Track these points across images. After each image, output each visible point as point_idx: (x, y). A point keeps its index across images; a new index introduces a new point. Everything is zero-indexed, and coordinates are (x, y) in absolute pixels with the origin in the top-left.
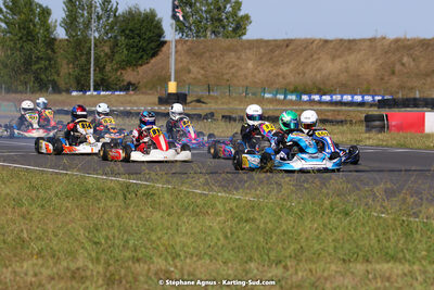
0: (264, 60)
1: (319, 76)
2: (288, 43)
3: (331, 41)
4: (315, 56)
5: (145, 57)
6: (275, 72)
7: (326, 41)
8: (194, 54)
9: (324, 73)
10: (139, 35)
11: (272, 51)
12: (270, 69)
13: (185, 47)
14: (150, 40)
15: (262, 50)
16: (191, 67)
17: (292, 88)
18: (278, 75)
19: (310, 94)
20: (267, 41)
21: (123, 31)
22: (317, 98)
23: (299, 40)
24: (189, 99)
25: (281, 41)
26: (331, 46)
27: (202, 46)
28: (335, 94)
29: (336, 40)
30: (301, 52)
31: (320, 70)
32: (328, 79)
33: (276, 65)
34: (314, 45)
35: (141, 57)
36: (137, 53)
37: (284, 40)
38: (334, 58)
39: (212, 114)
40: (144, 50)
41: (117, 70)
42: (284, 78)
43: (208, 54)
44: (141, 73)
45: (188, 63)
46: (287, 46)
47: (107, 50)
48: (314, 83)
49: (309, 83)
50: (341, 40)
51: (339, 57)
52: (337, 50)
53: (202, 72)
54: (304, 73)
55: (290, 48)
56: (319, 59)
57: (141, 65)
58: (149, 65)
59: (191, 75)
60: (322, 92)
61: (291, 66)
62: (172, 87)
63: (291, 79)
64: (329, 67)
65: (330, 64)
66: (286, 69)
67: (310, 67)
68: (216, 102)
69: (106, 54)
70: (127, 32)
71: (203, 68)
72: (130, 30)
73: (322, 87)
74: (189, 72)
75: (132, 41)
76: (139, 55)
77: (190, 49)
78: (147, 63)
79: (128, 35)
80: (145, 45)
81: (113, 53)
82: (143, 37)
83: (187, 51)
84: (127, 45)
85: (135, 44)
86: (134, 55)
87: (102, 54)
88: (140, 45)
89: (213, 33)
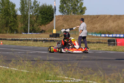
0: (89, 22)
1: (108, 28)
2: (98, 16)
3: (113, 16)
4: (107, 21)
5: (48, 21)
6: (93, 27)
7: (111, 16)
8: (65, 20)
9: (110, 27)
10: (46, 14)
11: (92, 19)
12: (92, 25)
13: (62, 18)
14: (50, 15)
15: (89, 19)
16: (64, 25)
17: (99, 32)
18: (94, 28)
19: (105, 34)
20: (91, 16)
21: (41, 12)
22: (107, 35)
23: (102, 15)
24: (60, 35)
25: (95, 16)
26: (113, 17)
27: (68, 18)
28: (114, 34)
29: (115, 15)
30: (102, 19)
31: (109, 26)
32: (112, 29)
33: (94, 24)
34: (107, 17)
35: (47, 21)
36: (45, 20)
37: (97, 15)
38: (114, 21)
40: (48, 19)
41: (38, 26)
42: (96, 29)
43: (70, 20)
44: (47, 27)
45: (63, 23)
46: (98, 17)
47: (35, 19)
48: (107, 30)
49: (105, 30)
50: (116, 15)
51: (116, 21)
52: (115, 19)
53: (68, 26)
54: (103, 27)
55: (98, 18)
56: (108, 22)
57: (47, 24)
60: (109, 33)
61: (99, 24)
62: (54, 31)
63: (99, 29)
64: (112, 25)
65: (112, 24)
66: (97, 26)
67: (105, 24)
69: (35, 20)
70: (42, 12)
71: (68, 25)
72: (43, 12)
73: (109, 32)
75: (43, 16)
76: (46, 20)
77: (64, 19)
78: (49, 23)
79: (42, 14)
80: (48, 17)
81: (37, 19)
82: (48, 14)
83: (63, 19)
84: (42, 17)
85: (45, 17)
86: (44, 21)
87: (33, 20)
88: (46, 17)
89: (73, 13)
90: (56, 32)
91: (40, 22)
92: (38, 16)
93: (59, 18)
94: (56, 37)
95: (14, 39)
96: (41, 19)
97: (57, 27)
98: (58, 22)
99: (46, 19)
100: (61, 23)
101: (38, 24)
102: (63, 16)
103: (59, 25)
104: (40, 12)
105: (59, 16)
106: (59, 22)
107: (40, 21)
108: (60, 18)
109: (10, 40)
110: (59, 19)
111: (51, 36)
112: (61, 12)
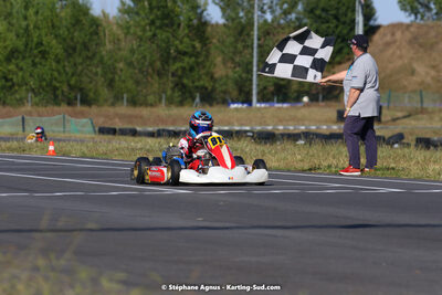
5: (346, 50)
10: (336, 17)
13: (408, 35)
16: (415, 66)
27: (433, 34)
35: (341, 50)
40: (344, 40)
45: (412, 58)
53: (433, 73)
57: (340, 63)
59: (415, 78)
70: (318, 12)
71: (433, 67)
72: (323, 10)
74: (413, 72)
75: (325, 26)
76: (337, 47)
77: (415, 38)
78: (349, 59)
79: (319, 17)
80: (345, 31)
82: (343, 19)
83: (410, 42)
85: (330, 31)
88: (338, 32)
93: (393, 34)
97: (383, 75)
98: (391, 51)
100: (401, 57)
102: (412, 29)
103: (391, 66)
104: (311, 11)
106: (393, 53)
108: (398, 35)
110: (394, 42)
112: (405, 10)
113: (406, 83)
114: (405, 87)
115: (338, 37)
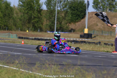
5: (79, 18)
10: (77, 10)
14: (82, 12)
16: (98, 23)
24: (93, 36)
39: (100, 43)
40: (79, 16)
41: (67, 23)
44: (77, 25)
45: (97, 22)
47: (63, 15)
53: (103, 26)
57: (77, 22)
58: (81, 22)
59: (98, 27)
68: (105, 38)
69: (63, 17)
70: (72, 8)
72: (74, 7)
74: (97, 25)
75: (74, 12)
76: (77, 18)
78: (80, 21)
79: (72, 9)
80: (79, 13)
81: (65, 16)
82: (79, 10)
84: (72, 13)
85: (75, 13)
86: (74, 18)
87: (61, 17)
88: (77, 13)
89: (110, 10)
90: (88, 31)
91: (70, 20)
92: (67, 12)
93: (92, 15)
94: (87, 38)
95: (38, 38)
96: (71, 16)
97: (89, 26)
99: (76, 16)
100: (94, 21)
101: (66, 22)
103: (91, 23)
104: (70, 8)
105: (92, 13)
107: (69, 18)
109: (33, 39)
110: (93, 17)
111: (81, 37)
112: (94, 8)
113: (95, 28)
114: (95, 29)
115: (77, 15)
